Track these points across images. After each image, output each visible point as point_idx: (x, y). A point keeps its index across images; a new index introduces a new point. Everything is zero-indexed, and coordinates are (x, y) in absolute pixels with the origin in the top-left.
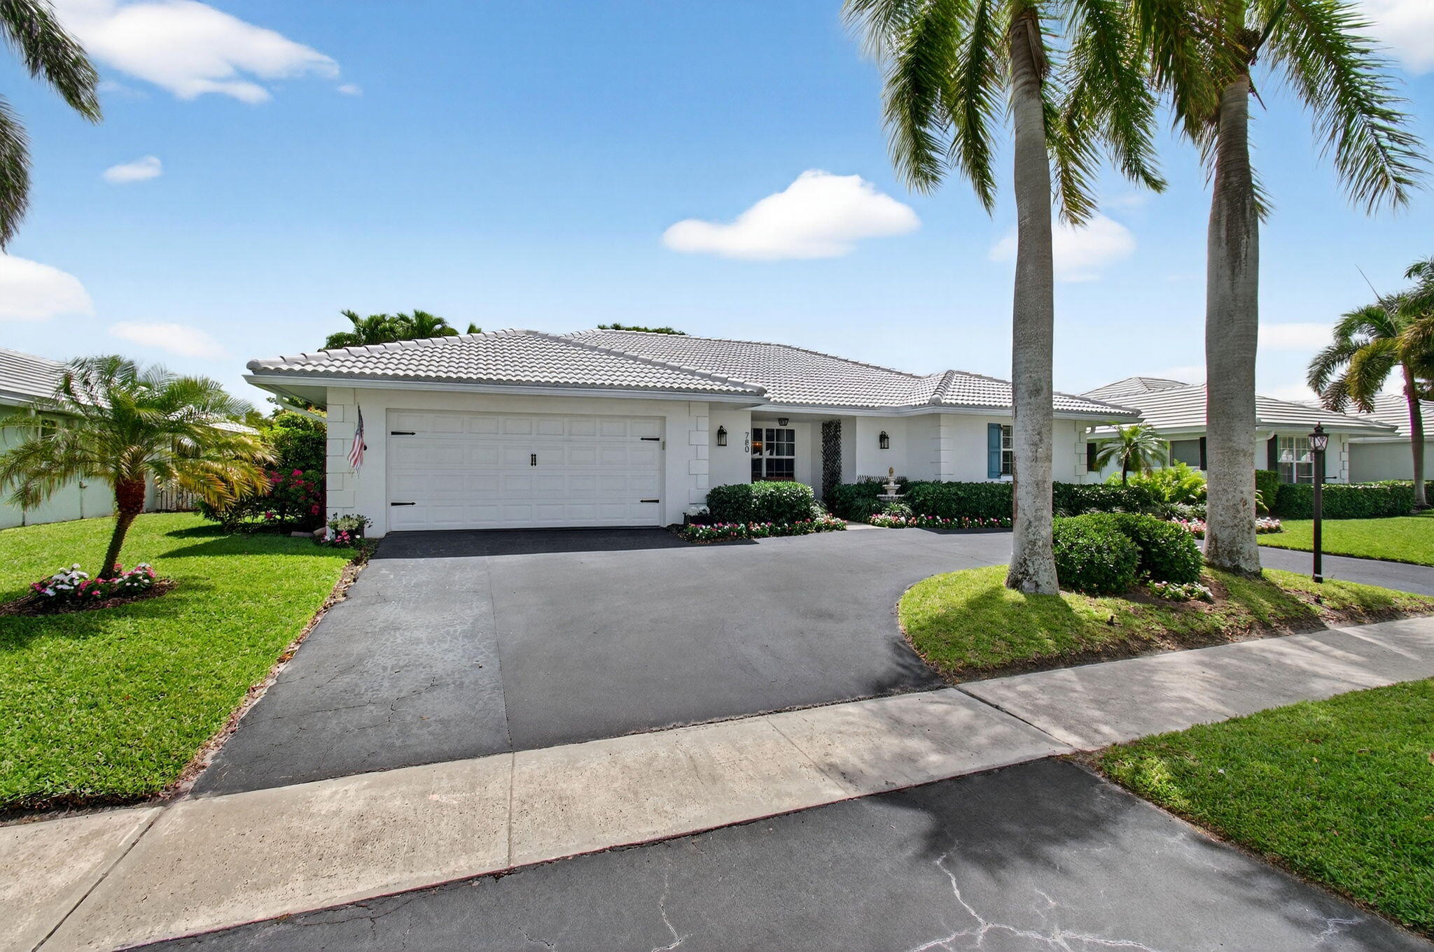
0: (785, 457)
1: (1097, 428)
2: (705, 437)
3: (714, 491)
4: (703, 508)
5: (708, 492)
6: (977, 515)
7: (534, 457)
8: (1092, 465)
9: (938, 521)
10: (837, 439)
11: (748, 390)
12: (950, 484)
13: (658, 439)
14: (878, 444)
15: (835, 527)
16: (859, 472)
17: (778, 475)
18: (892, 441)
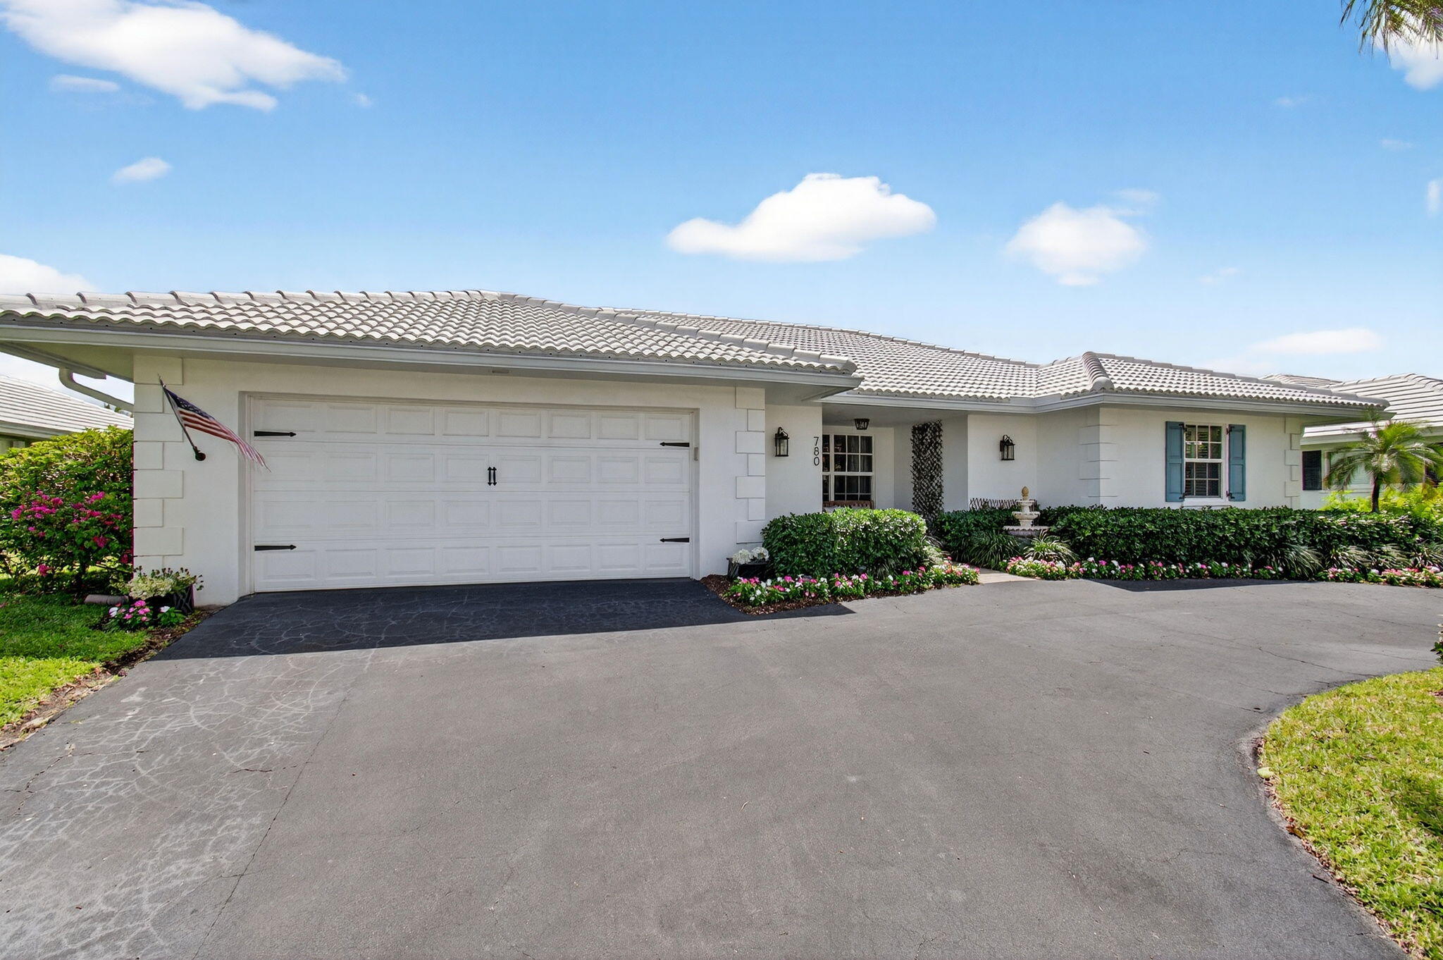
0: (860, 474)
1: (1307, 429)
2: (759, 443)
3: (774, 524)
4: (761, 551)
5: (764, 523)
6: (1171, 558)
7: (492, 473)
8: (1311, 480)
9: (1114, 567)
10: (936, 448)
11: (828, 366)
12: (1123, 512)
13: (687, 445)
14: (998, 454)
15: (962, 580)
16: (972, 495)
17: (850, 498)
18: (1018, 451)
